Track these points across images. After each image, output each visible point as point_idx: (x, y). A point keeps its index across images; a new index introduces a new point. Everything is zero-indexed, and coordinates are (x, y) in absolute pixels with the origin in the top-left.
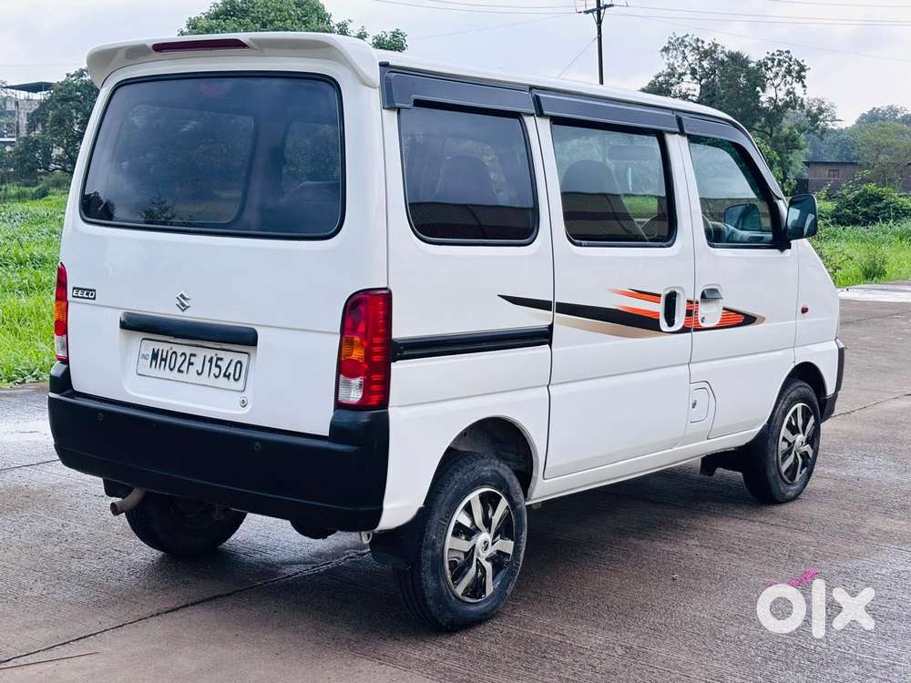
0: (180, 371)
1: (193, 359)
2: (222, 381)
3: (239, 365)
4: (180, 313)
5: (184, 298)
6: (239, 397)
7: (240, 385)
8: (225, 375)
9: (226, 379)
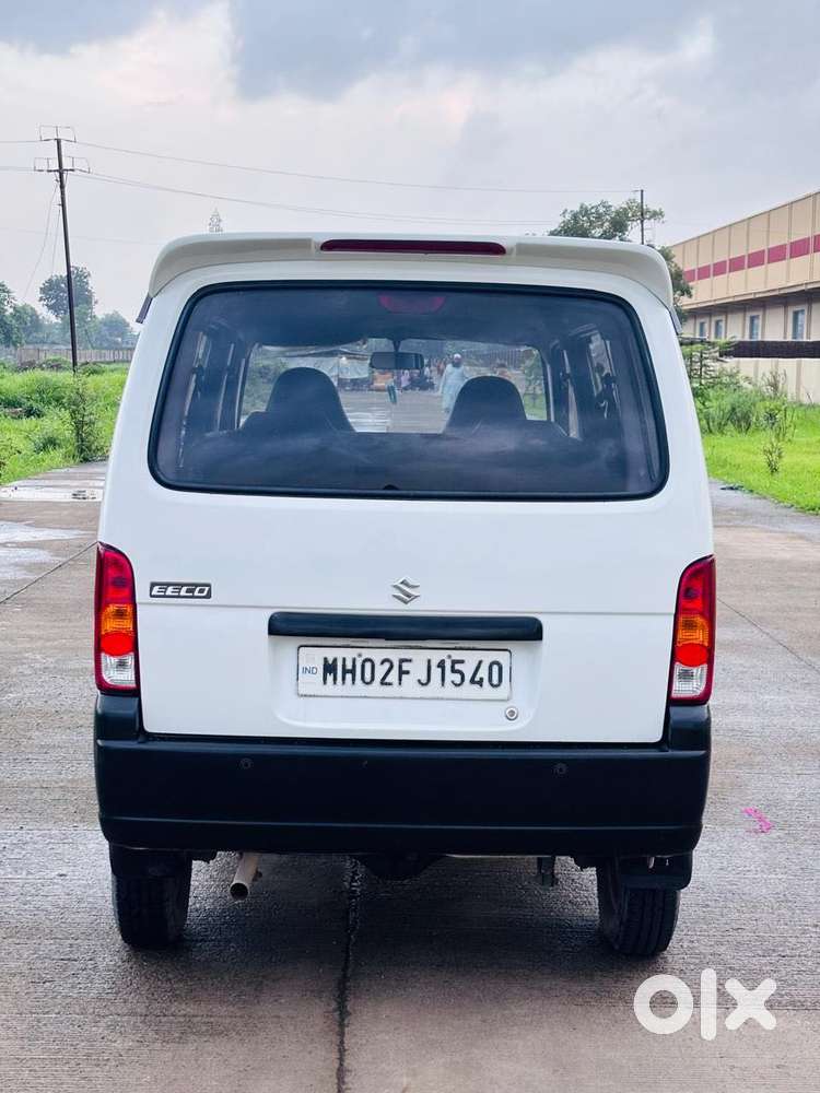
0: (383, 682)
1: (405, 667)
2: (468, 690)
3: (495, 668)
4: (401, 606)
5: (407, 585)
6: (503, 708)
7: (503, 691)
8: (472, 681)
9: (477, 687)
